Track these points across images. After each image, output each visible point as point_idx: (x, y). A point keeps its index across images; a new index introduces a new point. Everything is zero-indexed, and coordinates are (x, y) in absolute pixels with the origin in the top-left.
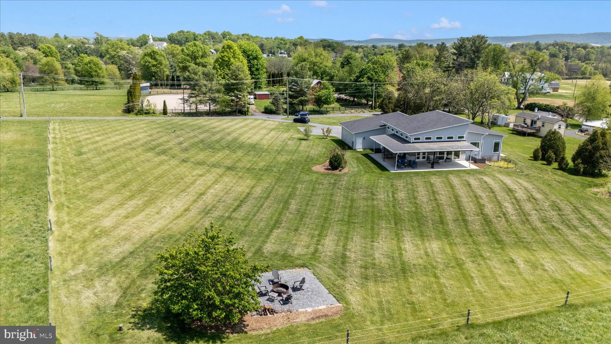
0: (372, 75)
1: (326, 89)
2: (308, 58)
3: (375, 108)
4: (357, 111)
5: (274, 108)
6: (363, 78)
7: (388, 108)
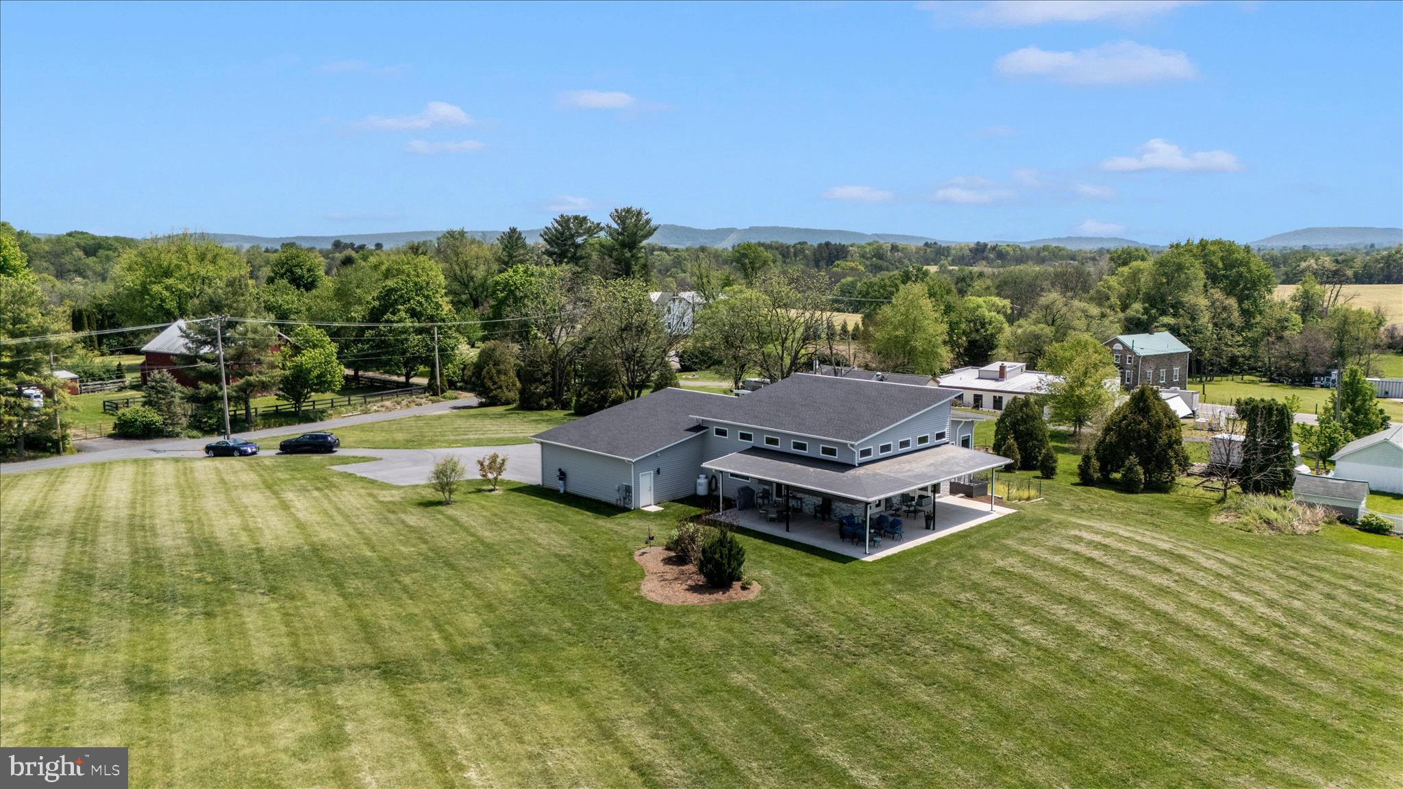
0: (421, 303)
1: (315, 346)
2: (179, 267)
3: (443, 391)
4: (399, 403)
5: (155, 417)
6: (394, 313)
7: (500, 387)
